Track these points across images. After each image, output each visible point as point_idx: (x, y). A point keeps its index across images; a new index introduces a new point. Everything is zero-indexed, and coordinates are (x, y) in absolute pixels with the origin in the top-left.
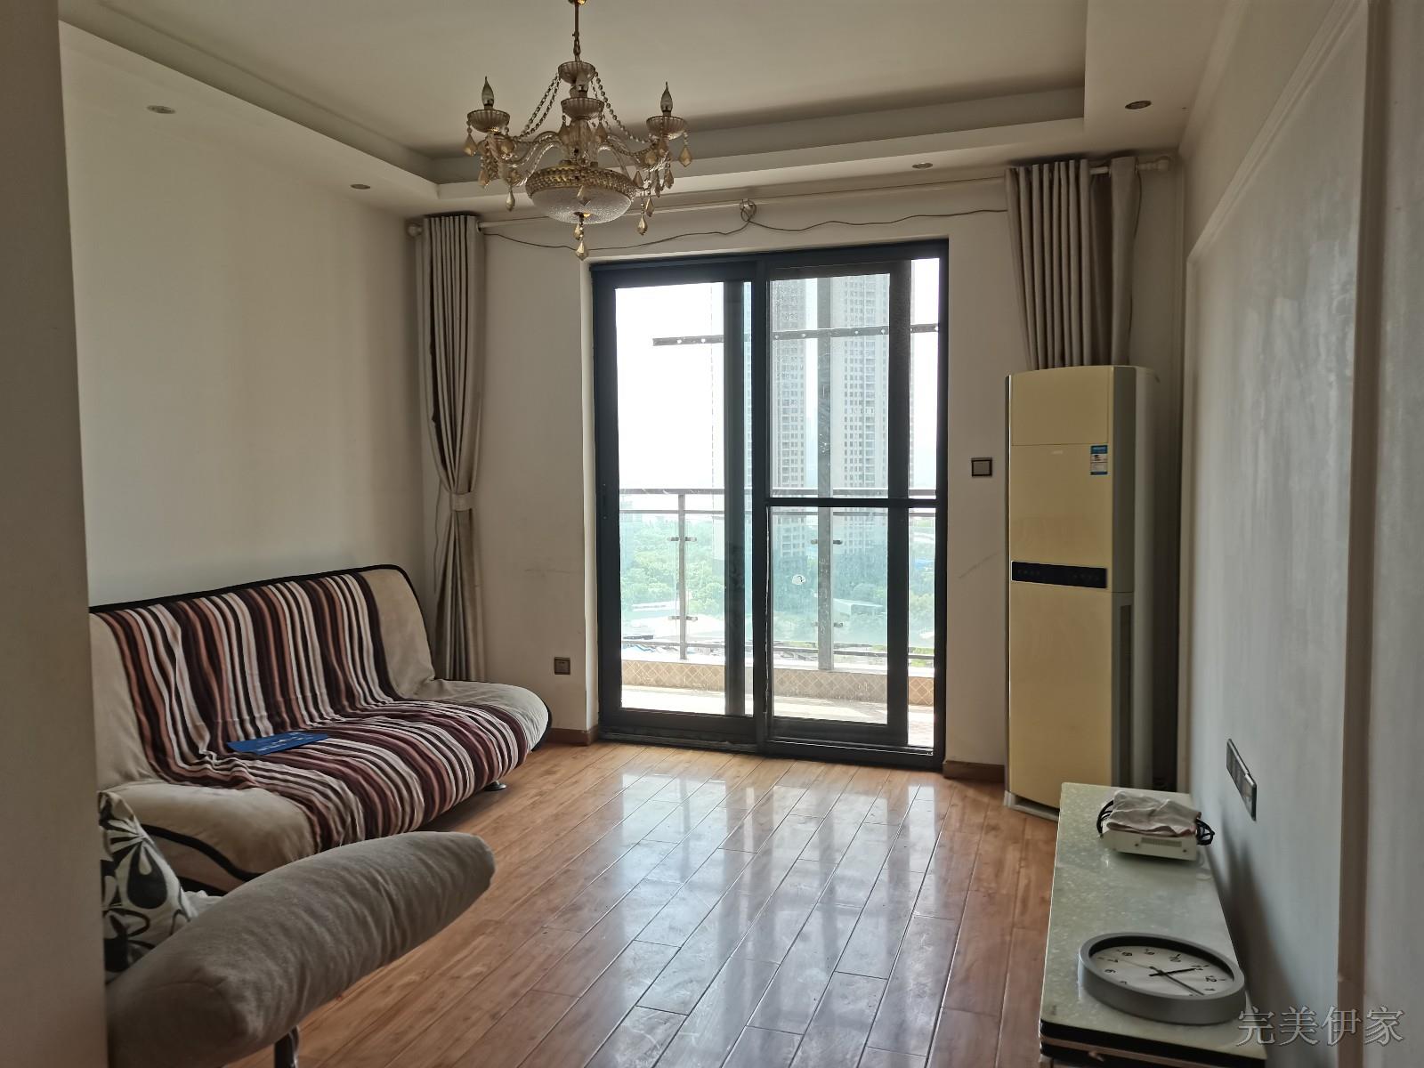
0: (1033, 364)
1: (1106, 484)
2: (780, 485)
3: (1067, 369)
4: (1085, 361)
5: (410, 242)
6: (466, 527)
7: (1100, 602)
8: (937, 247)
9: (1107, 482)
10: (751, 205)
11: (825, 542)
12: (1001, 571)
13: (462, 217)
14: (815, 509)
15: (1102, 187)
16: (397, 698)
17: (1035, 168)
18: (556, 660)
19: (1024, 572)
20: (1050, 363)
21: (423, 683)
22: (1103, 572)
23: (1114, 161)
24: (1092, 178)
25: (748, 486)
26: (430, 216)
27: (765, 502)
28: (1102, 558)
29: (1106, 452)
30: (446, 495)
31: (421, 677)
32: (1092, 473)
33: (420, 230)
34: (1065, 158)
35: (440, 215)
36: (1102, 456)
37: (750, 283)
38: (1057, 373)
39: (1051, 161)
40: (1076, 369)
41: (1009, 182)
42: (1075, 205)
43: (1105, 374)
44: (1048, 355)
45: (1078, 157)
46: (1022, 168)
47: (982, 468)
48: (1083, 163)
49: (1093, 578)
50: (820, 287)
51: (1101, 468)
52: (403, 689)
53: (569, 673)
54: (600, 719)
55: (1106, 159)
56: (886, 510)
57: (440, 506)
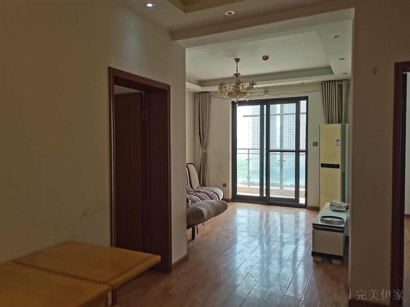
0: (326, 123)
1: (339, 148)
2: (271, 148)
3: (333, 124)
4: (337, 123)
5: (195, 98)
6: (205, 156)
7: (338, 171)
8: (306, 98)
9: (340, 147)
10: (266, 90)
11: (281, 161)
12: (318, 165)
13: (206, 93)
14: (279, 153)
15: (341, 86)
16: (194, 189)
17: (326, 83)
18: (223, 184)
19: (323, 165)
20: (330, 123)
21: (198, 187)
22: (339, 165)
23: (343, 82)
24: (338, 85)
25: (265, 148)
26: (199, 93)
27: (268, 151)
28: (339, 162)
29: (339, 141)
30: (201, 149)
31: (197, 186)
32: (337, 145)
33: (197, 95)
34: (333, 81)
35: (201, 92)
36: (339, 142)
37: (266, 105)
38: (331, 125)
39: (330, 81)
40: (335, 124)
41: (321, 86)
42: (334, 90)
43: (339, 125)
44: (329, 121)
45: (335, 81)
46: (324, 83)
47: (315, 144)
48: (336, 82)
49: (337, 166)
50: (281, 106)
51: (339, 144)
52: (195, 188)
53: (226, 187)
54: (232, 196)
55: (341, 81)
56: (295, 153)
57: (200, 151)
